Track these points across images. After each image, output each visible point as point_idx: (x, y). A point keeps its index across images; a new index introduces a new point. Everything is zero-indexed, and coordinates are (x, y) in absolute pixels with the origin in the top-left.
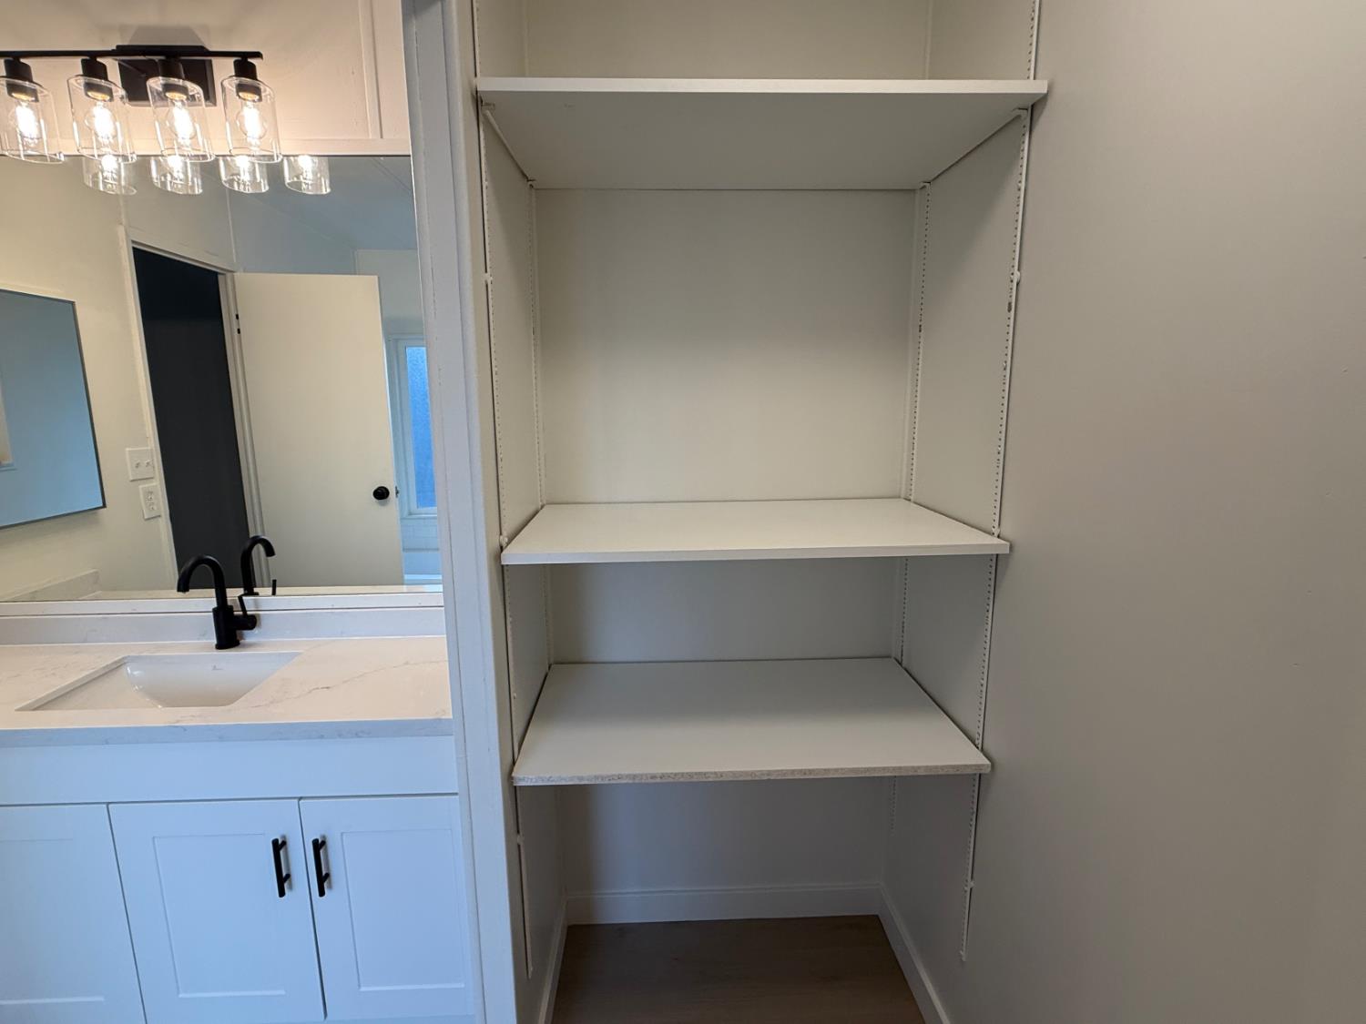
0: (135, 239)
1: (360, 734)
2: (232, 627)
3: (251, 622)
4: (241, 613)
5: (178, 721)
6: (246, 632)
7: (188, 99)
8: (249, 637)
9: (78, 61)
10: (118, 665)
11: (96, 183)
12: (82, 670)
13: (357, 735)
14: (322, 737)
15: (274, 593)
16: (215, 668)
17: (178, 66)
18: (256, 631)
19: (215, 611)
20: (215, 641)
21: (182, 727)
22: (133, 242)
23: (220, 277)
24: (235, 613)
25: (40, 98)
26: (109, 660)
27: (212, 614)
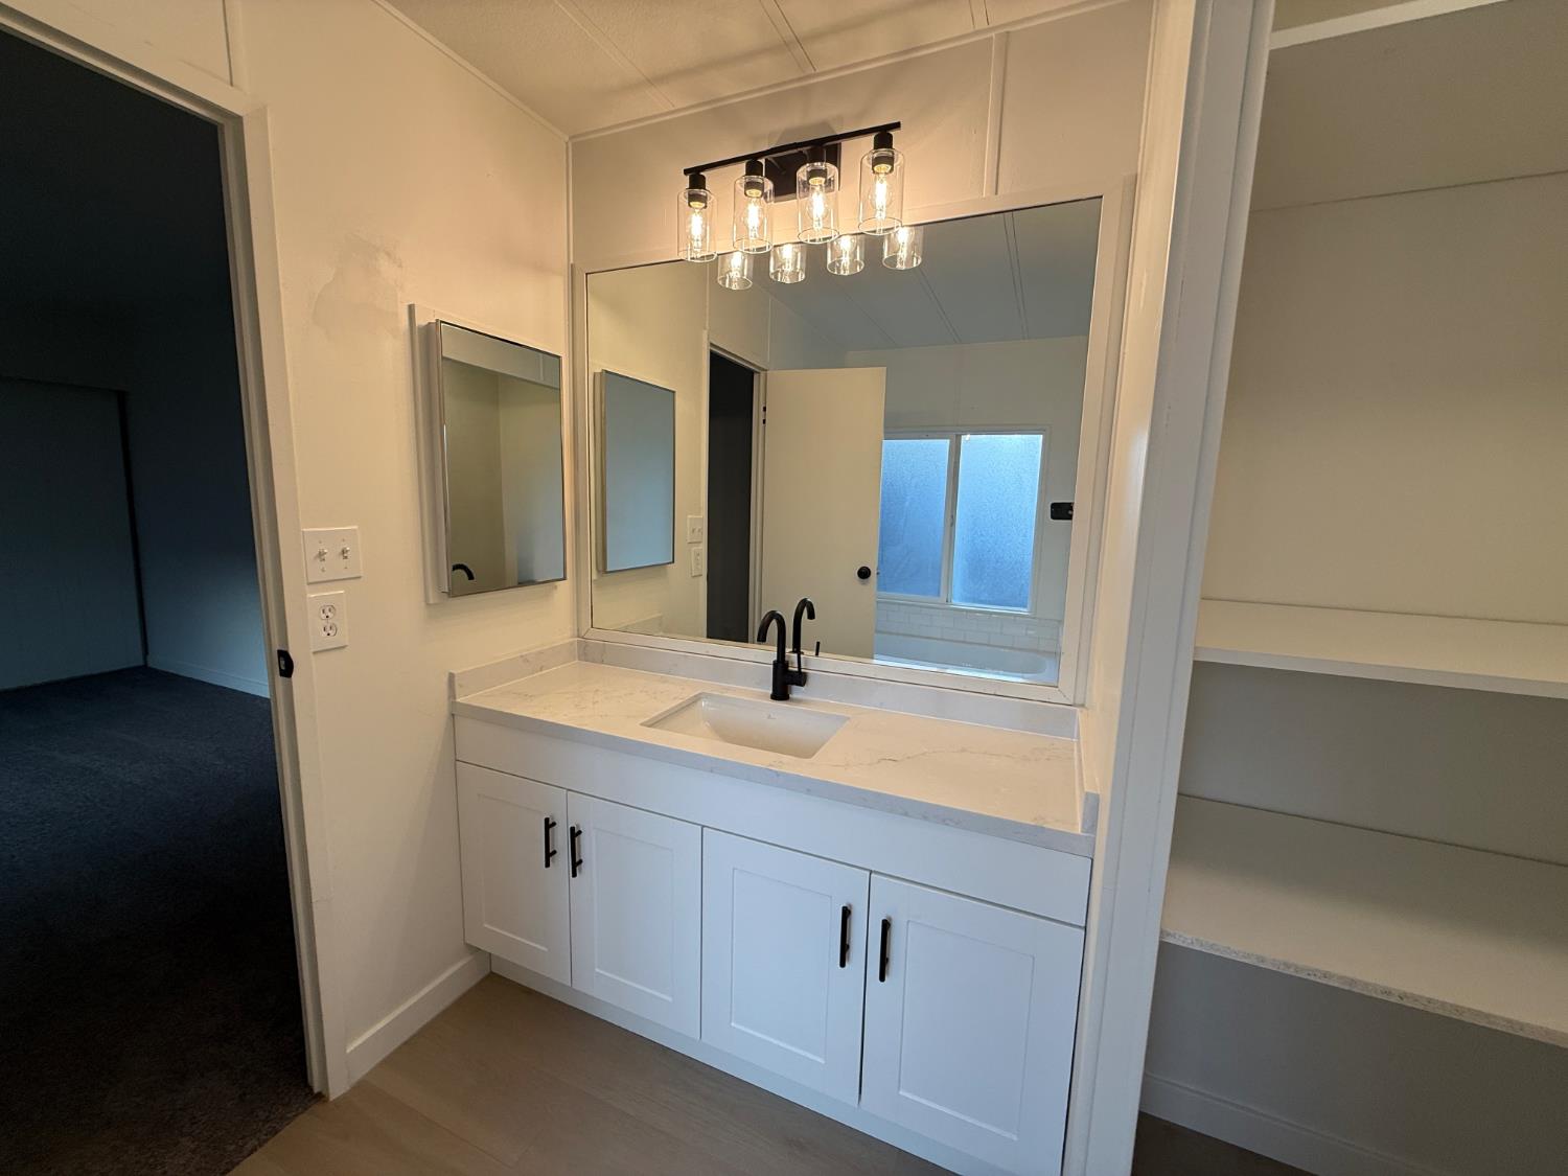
0: (714, 343)
1: (948, 822)
2: (786, 682)
3: (800, 679)
4: (796, 669)
5: (771, 765)
6: (795, 687)
7: (825, 182)
8: (797, 692)
9: (743, 166)
10: (696, 699)
11: (724, 280)
12: (675, 698)
13: (944, 822)
14: (906, 814)
15: (817, 654)
16: (769, 717)
17: (822, 152)
18: (803, 688)
19: (775, 664)
20: (771, 692)
21: (776, 772)
22: (712, 345)
23: (756, 376)
24: (790, 669)
25: (708, 205)
26: (690, 694)
27: (772, 666)
